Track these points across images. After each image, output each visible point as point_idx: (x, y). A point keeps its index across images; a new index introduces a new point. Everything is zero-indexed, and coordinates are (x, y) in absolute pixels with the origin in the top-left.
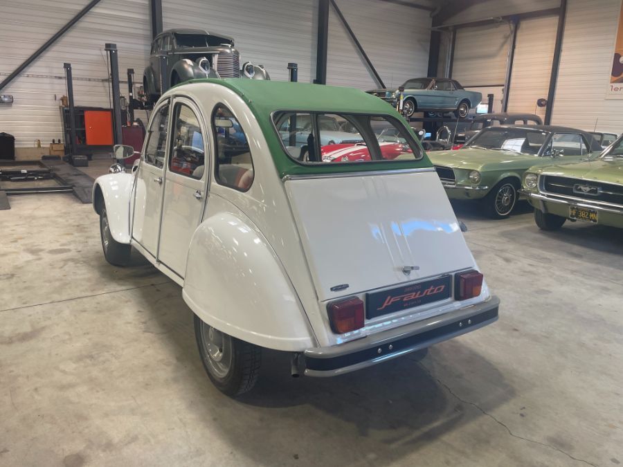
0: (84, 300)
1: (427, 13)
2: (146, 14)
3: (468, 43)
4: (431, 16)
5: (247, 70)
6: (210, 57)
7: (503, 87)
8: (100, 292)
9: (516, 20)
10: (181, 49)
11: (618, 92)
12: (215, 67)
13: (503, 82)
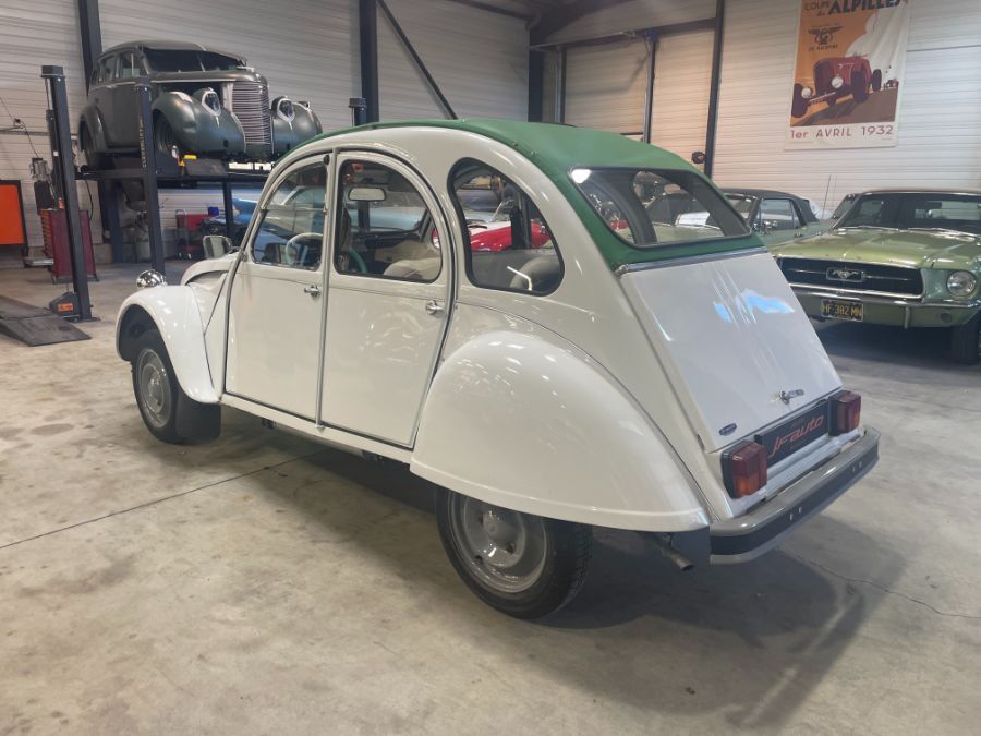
0: (166, 503)
1: (522, 25)
2: (69, 16)
3: (587, 71)
4: (527, 28)
5: (281, 109)
6: (218, 87)
7: (640, 136)
8: (185, 489)
9: (654, 36)
10: (159, 74)
11: (802, 139)
12: (229, 103)
13: (641, 128)
